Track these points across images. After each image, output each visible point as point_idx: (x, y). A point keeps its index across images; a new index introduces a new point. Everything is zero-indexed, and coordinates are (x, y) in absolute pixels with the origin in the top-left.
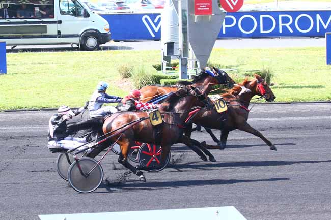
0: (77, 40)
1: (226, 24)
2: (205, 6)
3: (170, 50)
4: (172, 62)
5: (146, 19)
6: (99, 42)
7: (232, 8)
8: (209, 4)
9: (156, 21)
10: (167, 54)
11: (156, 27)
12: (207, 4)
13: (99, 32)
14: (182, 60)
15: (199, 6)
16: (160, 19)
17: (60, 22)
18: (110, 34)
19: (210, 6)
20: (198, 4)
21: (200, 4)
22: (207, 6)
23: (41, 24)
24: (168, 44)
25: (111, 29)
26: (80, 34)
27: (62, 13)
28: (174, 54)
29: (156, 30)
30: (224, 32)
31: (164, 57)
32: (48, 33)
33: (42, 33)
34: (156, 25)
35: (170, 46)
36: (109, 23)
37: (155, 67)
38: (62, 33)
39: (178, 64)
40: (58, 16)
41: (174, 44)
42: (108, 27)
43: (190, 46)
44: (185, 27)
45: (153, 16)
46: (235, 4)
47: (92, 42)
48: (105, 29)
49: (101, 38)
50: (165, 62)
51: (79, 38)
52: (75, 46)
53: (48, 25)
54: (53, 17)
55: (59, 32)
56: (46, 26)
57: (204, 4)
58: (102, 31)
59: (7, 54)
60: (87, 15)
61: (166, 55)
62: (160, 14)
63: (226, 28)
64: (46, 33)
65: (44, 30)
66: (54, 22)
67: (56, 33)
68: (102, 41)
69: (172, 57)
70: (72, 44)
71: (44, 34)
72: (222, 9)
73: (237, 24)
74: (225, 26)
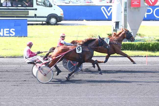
0: (45, 19)
2: (137, 2)
3: (117, 26)
4: (118, 32)
5: (103, 9)
7: (151, 4)
8: (139, 1)
9: (109, 10)
10: (116, 28)
11: (109, 13)
12: (138, 1)
13: (57, 15)
15: (133, 2)
16: (111, 9)
17: (36, 9)
18: (63, 17)
20: (133, 1)
21: (134, 1)
22: (138, 2)
23: (26, 10)
24: (116, 22)
25: (64, 14)
26: (47, 16)
27: (37, 4)
28: (119, 28)
29: (109, 15)
30: (146, 17)
31: (114, 29)
32: (30, 15)
33: (26, 15)
34: (109, 12)
35: (117, 24)
36: (63, 11)
38: (37, 16)
40: (35, 6)
41: (119, 23)
42: (62, 13)
43: (128, 25)
44: (126, 14)
45: (107, 7)
46: (153, 1)
47: (53, 20)
48: (61, 14)
49: (59, 19)
51: (46, 18)
52: (44, 23)
53: (30, 11)
54: (33, 7)
55: (35, 15)
56: (28, 11)
57: (136, 1)
58: (59, 15)
60: (51, 6)
61: (115, 28)
62: (111, 6)
64: (28, 15)
65: (27, 13)
66: (33, 9)
67: (34, 15)
68: (59, 21)
69: (118, 30)
70: (42, 21)
71: (27, 16)
72: (146, 4)
73: (153, 13)
74: (146, 13)
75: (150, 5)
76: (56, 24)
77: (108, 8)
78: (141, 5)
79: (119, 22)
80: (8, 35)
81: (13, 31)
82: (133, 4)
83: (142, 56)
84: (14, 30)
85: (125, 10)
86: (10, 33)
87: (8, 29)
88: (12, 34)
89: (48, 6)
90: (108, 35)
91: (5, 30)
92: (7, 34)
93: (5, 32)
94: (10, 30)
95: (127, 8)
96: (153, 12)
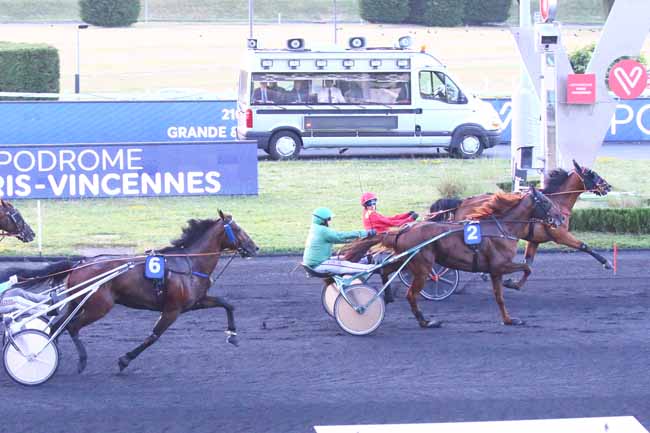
0: (447, 140)
1: (617, 118)
2: (584, 89)
3: (526, 160)
4: (530, 178)
6: (483, 146)
7: (628, 93)
8: (591, 85)
9: (503, 112)
10: (522, 167)
11: (503, 121)
12: (588, 85)
13: (483, 129)
15: (574, 89)
16: (510, 108)
17: (420, 111)
18: (500, 133)
19: (592, 89)
20: (573, 85)
21: (576, 85)
22: (588, 89)
23: (390, 115)
24: (523, 148)
26: (451, 130)
27: (424, 96)
28: (533, 167)
29: (504, 126)
30: (613, 132)
31: (517, 171)
32: (401, 128)
33: (389, 128)
34: (503, 118)
35: (527, 153)
37: (502, 186)
38: (422, 129)
39: (539, 182)
40: (417, 102)
41: (534, 150)
44: (552, 124)
45: (498, 103)
46: (633, 85)
47: (470, 144)
48: (493, 124)
49: (487, 139)
50: (518, 180)
51: (450, 138)
52: (442, 150)
53: (399, 115)
55: (418, 127)
56: (397, 118)
57: (584, 85)
58: (488, 127)
59: (260, 163)
60: (462, 100)
61: (519, 167)
62: (510, 100)
63: (617, 125)
64: (397, 128)
65: (393, 124)
66: (411, 111)
67: (413, 129)
68: (487, 143)
69: (529, 172)
70: (438, 147)
71: (394, 130)
72: (612, 94)
73: (634, 120)
74: (614, 122)
75: (623, 97)
76: (479, 154)
77: (501, 107)
78: (599, 96)
79: (531, 148)
80: (201, 191)
81: (213, 177)
82: (574, 93)
84: (217, 175)
85: (551, 115)
86: (205, 184)
87: (201, 174)
88: (213, 187)
89: (454, 103)
91: (191, 175)
92: (195, 186)
93: (191, 182)
94: (205, 174)
96: (635, 116)
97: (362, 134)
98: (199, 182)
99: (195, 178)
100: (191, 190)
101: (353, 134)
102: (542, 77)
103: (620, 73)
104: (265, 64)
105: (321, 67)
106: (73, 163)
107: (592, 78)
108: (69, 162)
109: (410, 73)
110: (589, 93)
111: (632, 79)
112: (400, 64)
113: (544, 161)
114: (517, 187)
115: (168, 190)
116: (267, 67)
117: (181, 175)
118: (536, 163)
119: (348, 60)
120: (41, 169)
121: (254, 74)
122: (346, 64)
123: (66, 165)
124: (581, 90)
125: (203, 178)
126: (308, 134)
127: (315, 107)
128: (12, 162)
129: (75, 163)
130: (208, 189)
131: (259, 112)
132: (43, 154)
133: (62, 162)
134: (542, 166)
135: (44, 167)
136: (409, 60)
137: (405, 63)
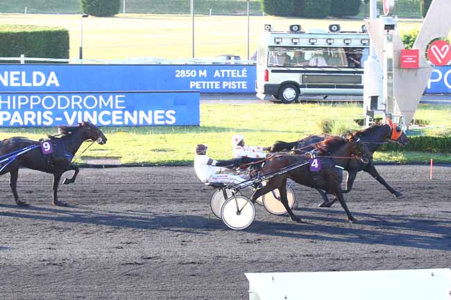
1: (432, 78)
3: (374, 104)
4: (376, 116)
7: (440, 61)
8: (416, 56)
10: (371, 109)
12: (414, 56)
14: (386, 115)
15: (405, 59)
19: (417, 59)
20: (405, 56)
22: (414, 59)
23: (356, 74)
24: (372, 97)
28: (378, 109)
30: (429, 87)
31: (368, 112)
32: (363, 83)
33: (356, 83)
35: (374, 100)
39: (381, 119)
41: (379, 98)
44: (390, 81)
46: (443, 57)
50: (368, 118)
53: (363, 75)
56: (360, 76)
57: (411, 56)
61: (369, 110)
63: (431, 83)
64: (361, 83)
65: (359, 80)
69: (375, 112)
71: (359, 85)
72: (429, 62)
73: (443, 79)
74: (430, 81)
78: (421, 64)
79: (377, 97)
80: (163, 123)
81: (171, 114)
82: (405, 62)
83: (423, 161)
84: (173, 112)
85: (389, 75)
86: (166, 118)
87: (163, 112)
88: (170, 120)
90: (357, 121)
91: (157, 112)
92: (159, 120)
93: (156, 117)
94: (165, 112)
95: (393, 69)
97: (338, 87)
98: (162, 117)
99: (159, 115)
100: (157, 122)
101: (332, 87)
102: (384, 51)
103: (434, 49)
104: (277, 40)
105: (313, 44)
106: (80, 104)
107: (416, 52)
108: (78, 103)
109: (368, 48)
110: (414, 61)
111: (443, 53)
112: (363, 42)
113: (385, 105)
114: (368, 122)
115: (141, 123)
116: (278, 43)
117: (150, 112)
118: (380, 107)
119: (330, 39)
120: (59, 108)
121: (269, 47)
122: (329, 41)
123: (76, 106)
124: (409, 60)
125: (164, 115)
126: (304, 87)
127: (309, 69)
128: (41, 103)
129: (82, 104)
130: (168, 122)
131: (273, 71)
132: (61, 98)
133: (73, 103)
134: (384, 108)
135: (61, 106)
136: (369, 40)
137: (367, 42)
